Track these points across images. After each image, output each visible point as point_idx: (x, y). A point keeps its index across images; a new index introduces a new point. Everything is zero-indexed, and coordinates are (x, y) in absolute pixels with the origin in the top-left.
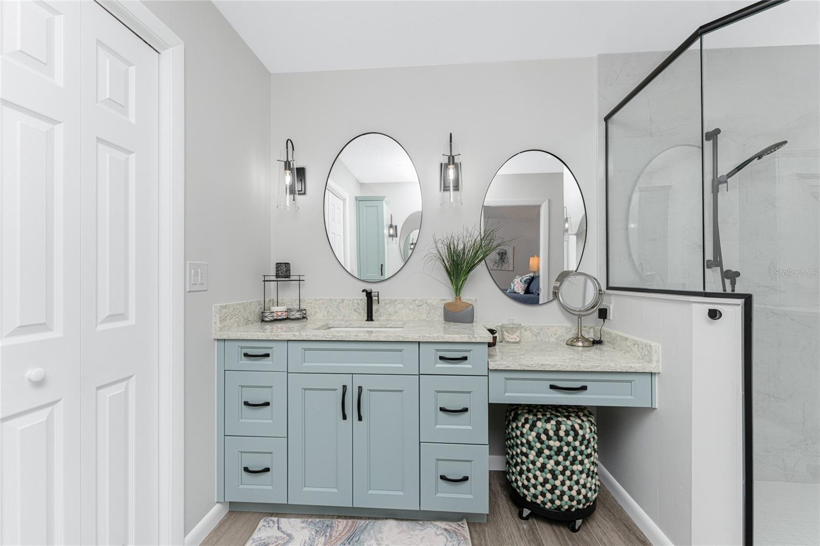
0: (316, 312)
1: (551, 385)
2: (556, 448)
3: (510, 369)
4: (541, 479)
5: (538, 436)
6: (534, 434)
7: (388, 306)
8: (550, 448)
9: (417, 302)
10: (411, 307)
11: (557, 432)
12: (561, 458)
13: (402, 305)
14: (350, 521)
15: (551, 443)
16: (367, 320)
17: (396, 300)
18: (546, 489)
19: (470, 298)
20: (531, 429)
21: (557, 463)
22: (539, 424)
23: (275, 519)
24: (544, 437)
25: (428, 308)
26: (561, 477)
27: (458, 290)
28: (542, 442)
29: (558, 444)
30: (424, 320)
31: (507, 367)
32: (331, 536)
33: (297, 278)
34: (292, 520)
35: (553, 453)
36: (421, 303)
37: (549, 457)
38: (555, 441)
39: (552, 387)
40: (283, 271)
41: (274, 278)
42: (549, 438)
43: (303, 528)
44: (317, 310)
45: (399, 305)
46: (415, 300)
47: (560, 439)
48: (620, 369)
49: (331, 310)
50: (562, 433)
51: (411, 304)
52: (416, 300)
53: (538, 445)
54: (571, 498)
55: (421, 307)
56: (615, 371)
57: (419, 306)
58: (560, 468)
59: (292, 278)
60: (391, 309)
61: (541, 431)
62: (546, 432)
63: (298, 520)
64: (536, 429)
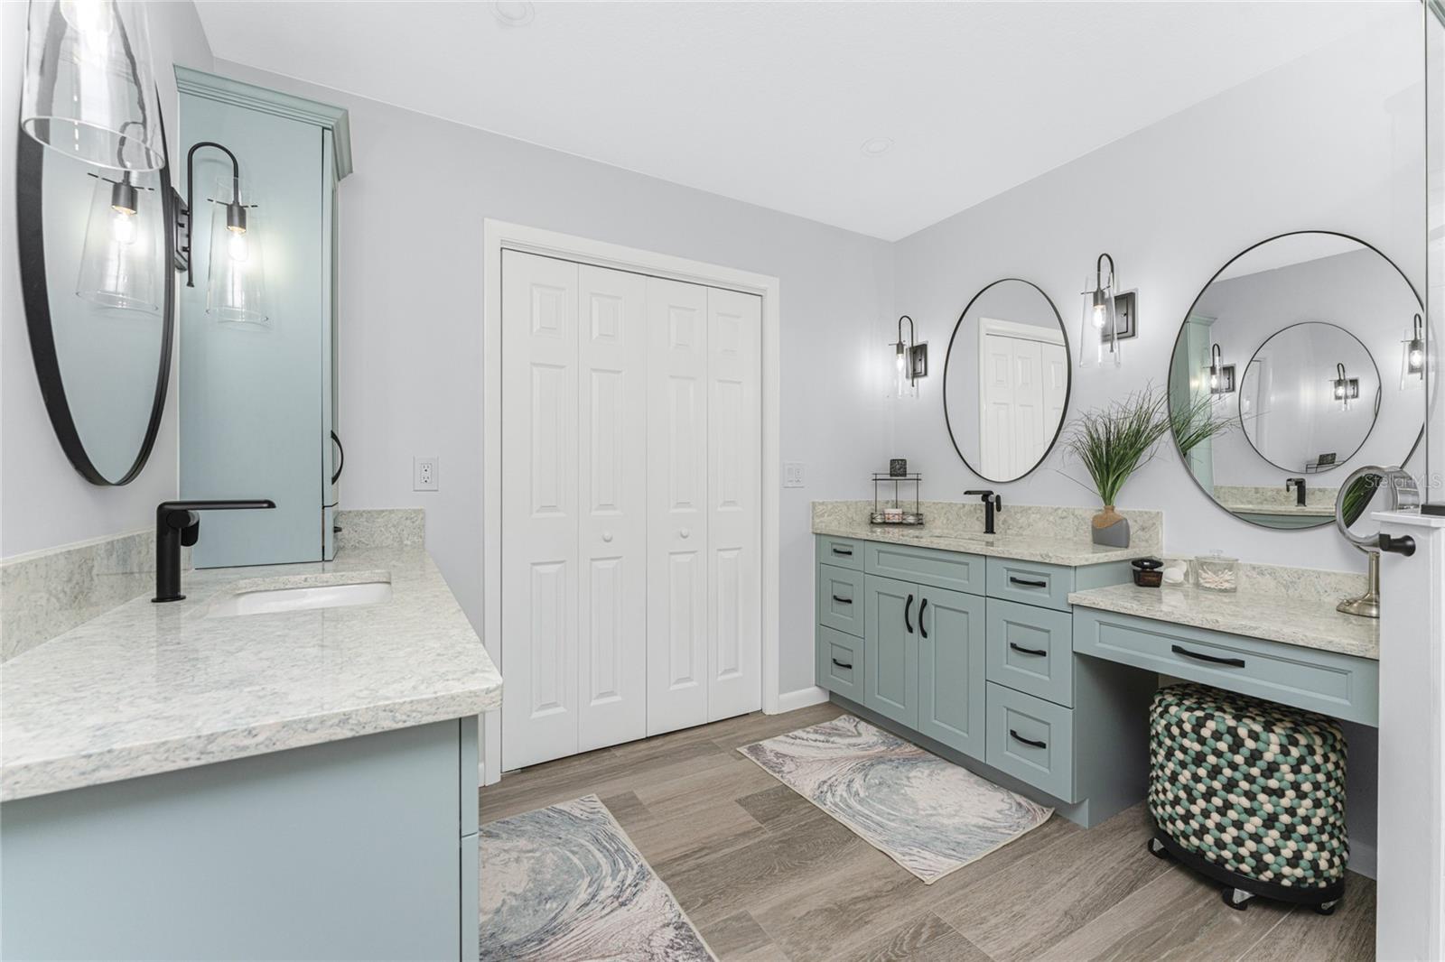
0: (935, 518)
1: (1173, 646)
2: (1194, 753)
3: (1098, 607)
4: (1170, 796)
5: (1168, 727)
6: (1163, 722)
7: (1019, 516)
8: (1184, 750)
9: (1060, 512)
10: (1051, 518)
11: (1197, 728)
12: (1202, 772)
13: (1038, 516)
14: (921, 751)
15: (1186, 743)
16: (986, 532)
17: (1030, 508)
18: (1177, 814)
19: (1147, 510)
20: (1161, 715)
21: (1196, 778)
22: (1173, 710)
23: (857, 720)
24: (1175, 730)
25: (1076, 522)
26: (1201, 803)
27: (1108, 497)
28: (1173, 738)
29: (1197, 747)
30: (1069, 539)
31: (1094, 603)
32: (893, 750)
33: (915, 477)
34: (870, 727)
35: (1188, 759)
36: (1065, 514)
37: (1183, 765)
38: (1192, 741)
39: (1176, 649)
40: (898, 469)
41: (889, 477)
42: (1184, 734)
43: (875, 735)
44: (936, 516)
45: (1034, 516)
46: (1056, 510)
47: (1202, 741)
48: (1302, 640)
49: (951, 518)
50: (1206, 732)
51: (1051, 514)
52: (1059, 508)
53: (1168, 742)
54: (1220, 844)
55: (1065, 520)
56: (1292, 643)
57: (1063, 518)
58: (1201, 787)
59: (908, 477)
60: (1023, 520)
61: (1174, 720)
62: (1180, 723)
63: (875, 729)
64: (1167, 716)
